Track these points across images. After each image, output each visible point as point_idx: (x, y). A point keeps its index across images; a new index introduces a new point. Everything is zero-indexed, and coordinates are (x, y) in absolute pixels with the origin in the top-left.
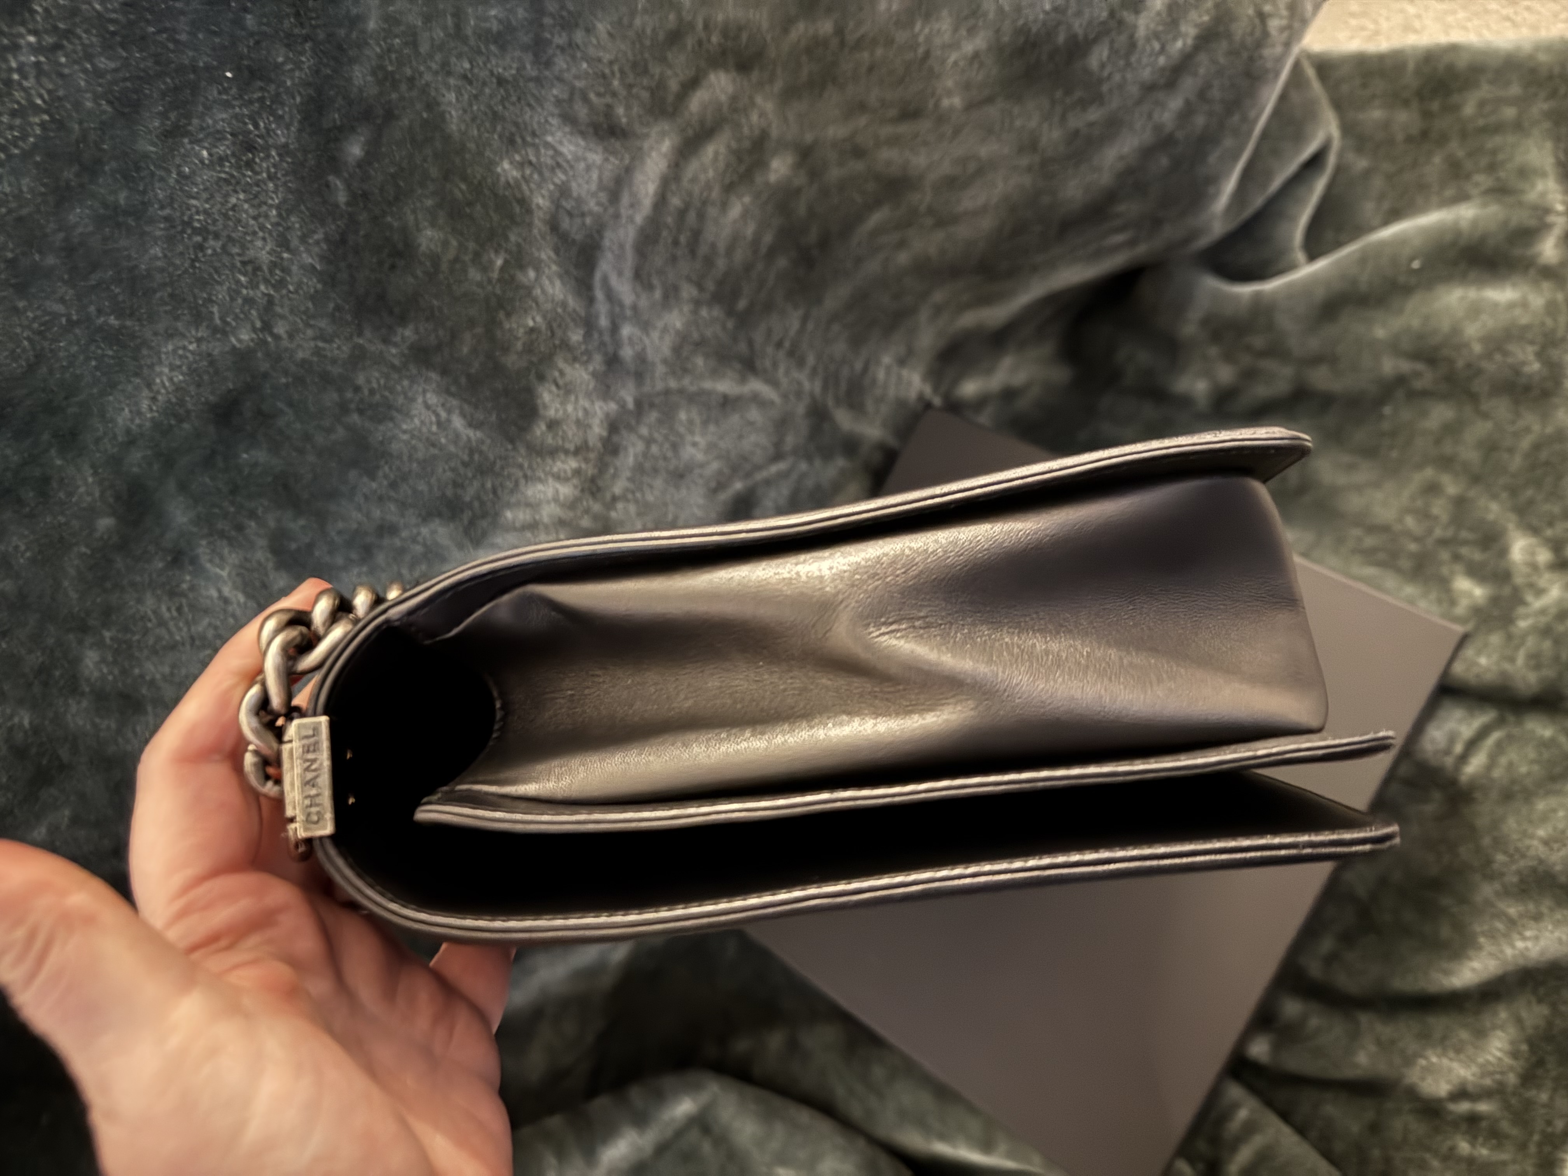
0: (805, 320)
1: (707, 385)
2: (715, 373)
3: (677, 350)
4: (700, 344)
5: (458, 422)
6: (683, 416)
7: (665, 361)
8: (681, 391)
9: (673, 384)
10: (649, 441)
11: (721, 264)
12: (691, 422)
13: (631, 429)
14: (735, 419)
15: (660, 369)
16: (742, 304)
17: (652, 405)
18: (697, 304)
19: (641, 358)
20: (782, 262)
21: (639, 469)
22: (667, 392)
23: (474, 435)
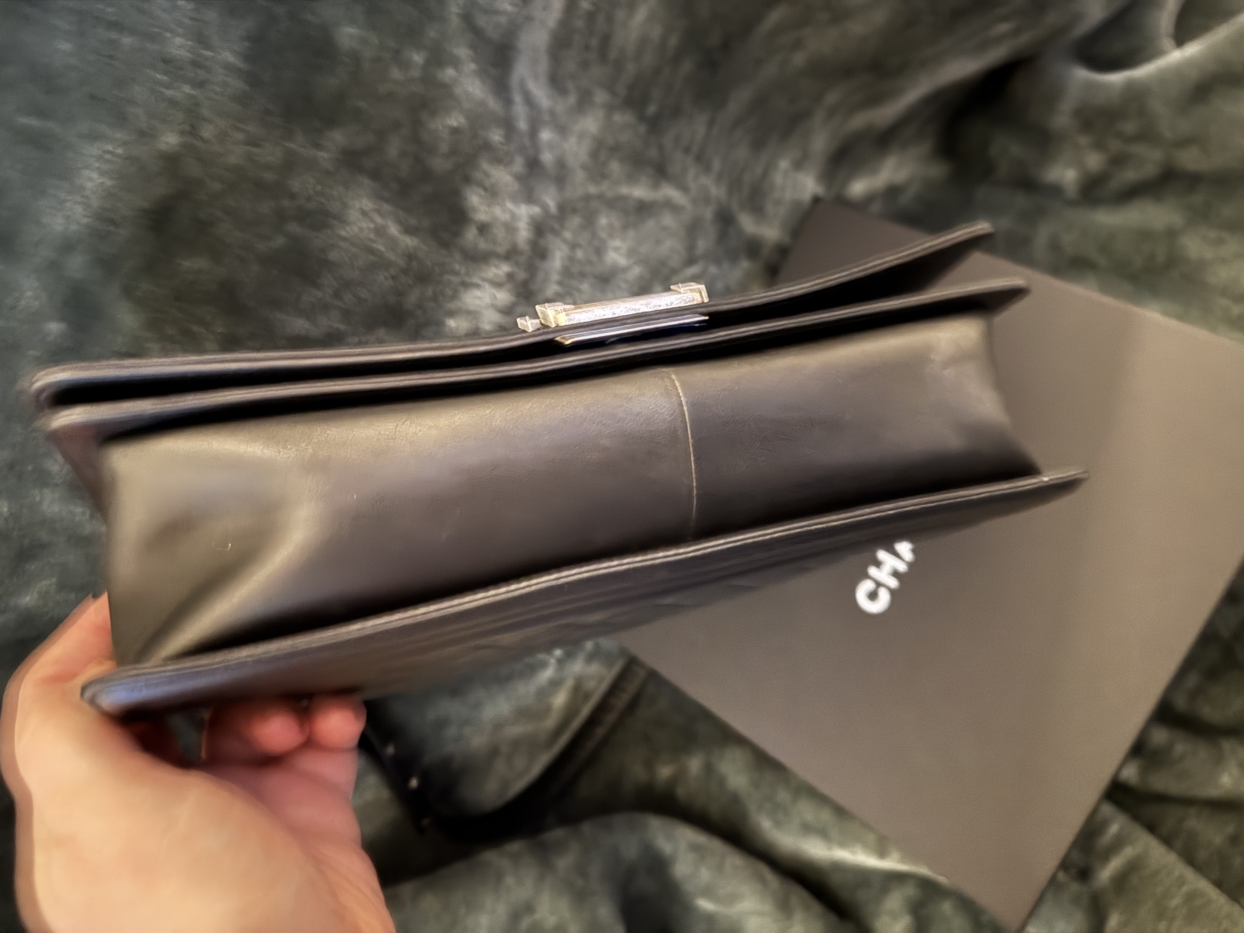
0: (711, 123)
1: (624, 190)
2: (631, 179)
3: (594, 154)
4: (615, 149)
5: (394, 230)
6: (603, 221)
7: (584, 167)
8: (600, 197)
9: (593, 189)
10: (574, 246)
11: (631, 69)
12: (611, 226)
13: (556, 233)
14: (650, 224)
15: (580, 175)
16: (652, 109)
17: (574, 211)
18: (610, 109)
19: (561, 164)
20: (687, 66)
21: (567, 273)
22: (588, 198)
23: (409, 242)
